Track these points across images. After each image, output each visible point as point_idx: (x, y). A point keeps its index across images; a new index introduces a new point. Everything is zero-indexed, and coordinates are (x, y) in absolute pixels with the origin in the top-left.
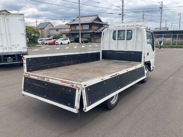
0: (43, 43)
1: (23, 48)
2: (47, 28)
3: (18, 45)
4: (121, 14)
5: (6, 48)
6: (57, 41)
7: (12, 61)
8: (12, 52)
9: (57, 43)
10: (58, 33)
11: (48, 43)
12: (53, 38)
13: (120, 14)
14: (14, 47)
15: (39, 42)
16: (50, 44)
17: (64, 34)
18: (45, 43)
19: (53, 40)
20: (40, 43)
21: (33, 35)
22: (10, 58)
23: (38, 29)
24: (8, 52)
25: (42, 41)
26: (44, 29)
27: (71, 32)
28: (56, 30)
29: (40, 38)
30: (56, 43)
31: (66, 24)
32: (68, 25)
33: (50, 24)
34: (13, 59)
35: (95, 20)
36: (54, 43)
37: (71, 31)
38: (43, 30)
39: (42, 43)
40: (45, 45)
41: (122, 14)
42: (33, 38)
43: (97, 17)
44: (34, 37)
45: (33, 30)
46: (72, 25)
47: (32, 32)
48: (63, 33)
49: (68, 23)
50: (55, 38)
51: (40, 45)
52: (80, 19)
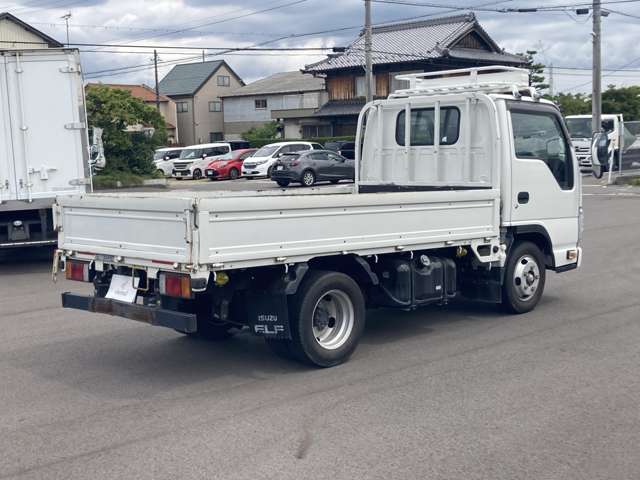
0: (181, 173)
1: (70, 183)
2: (211, 91)
3: (53, 170)
4: (585, 11)
5: (7, 184)
6: (249, 160)
7: (28, 235)
8: (27, 201)
9: (249, 171)
10: (264, 116)
11: (206, 171)
12: (235, 146)
13: (579, 12)
14: (35, 179)
15: (159, 163)
16: (215, 176)
17: (294, 120)
18: (192, 168)
19: (231, 155)
20: (168, 172)
21: (130, 129)
22: (18, 223)
23: (163, 97)
24: (14, 198)
25: (177, 160)
26: (190, 96)
27: (326, 113)
28: (252, 103)
29: (170, 145)
30: (243, 169)
31: (304, 72)
32: (314, 73)
33: (223, 71)
34: (31, 227)
35: (460, 43)
36: (237, 169)
37: (327, 106)
38: (187, 105)
39: (174, 172)
40: (194, 179)
41: (591, 11)
42: (130, 144)
43: (470, 25)
44: (137, 137)
45: (133, 104)
46: (334, 75)
47: (127, 116)
48: (285, 119)
49: (316, 65)
50: (245, 146)
51: (163, 181)
52: (368, 44)
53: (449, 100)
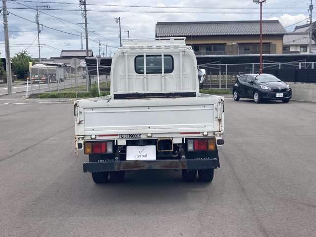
41: (2, 11)
53: (168, 52)
